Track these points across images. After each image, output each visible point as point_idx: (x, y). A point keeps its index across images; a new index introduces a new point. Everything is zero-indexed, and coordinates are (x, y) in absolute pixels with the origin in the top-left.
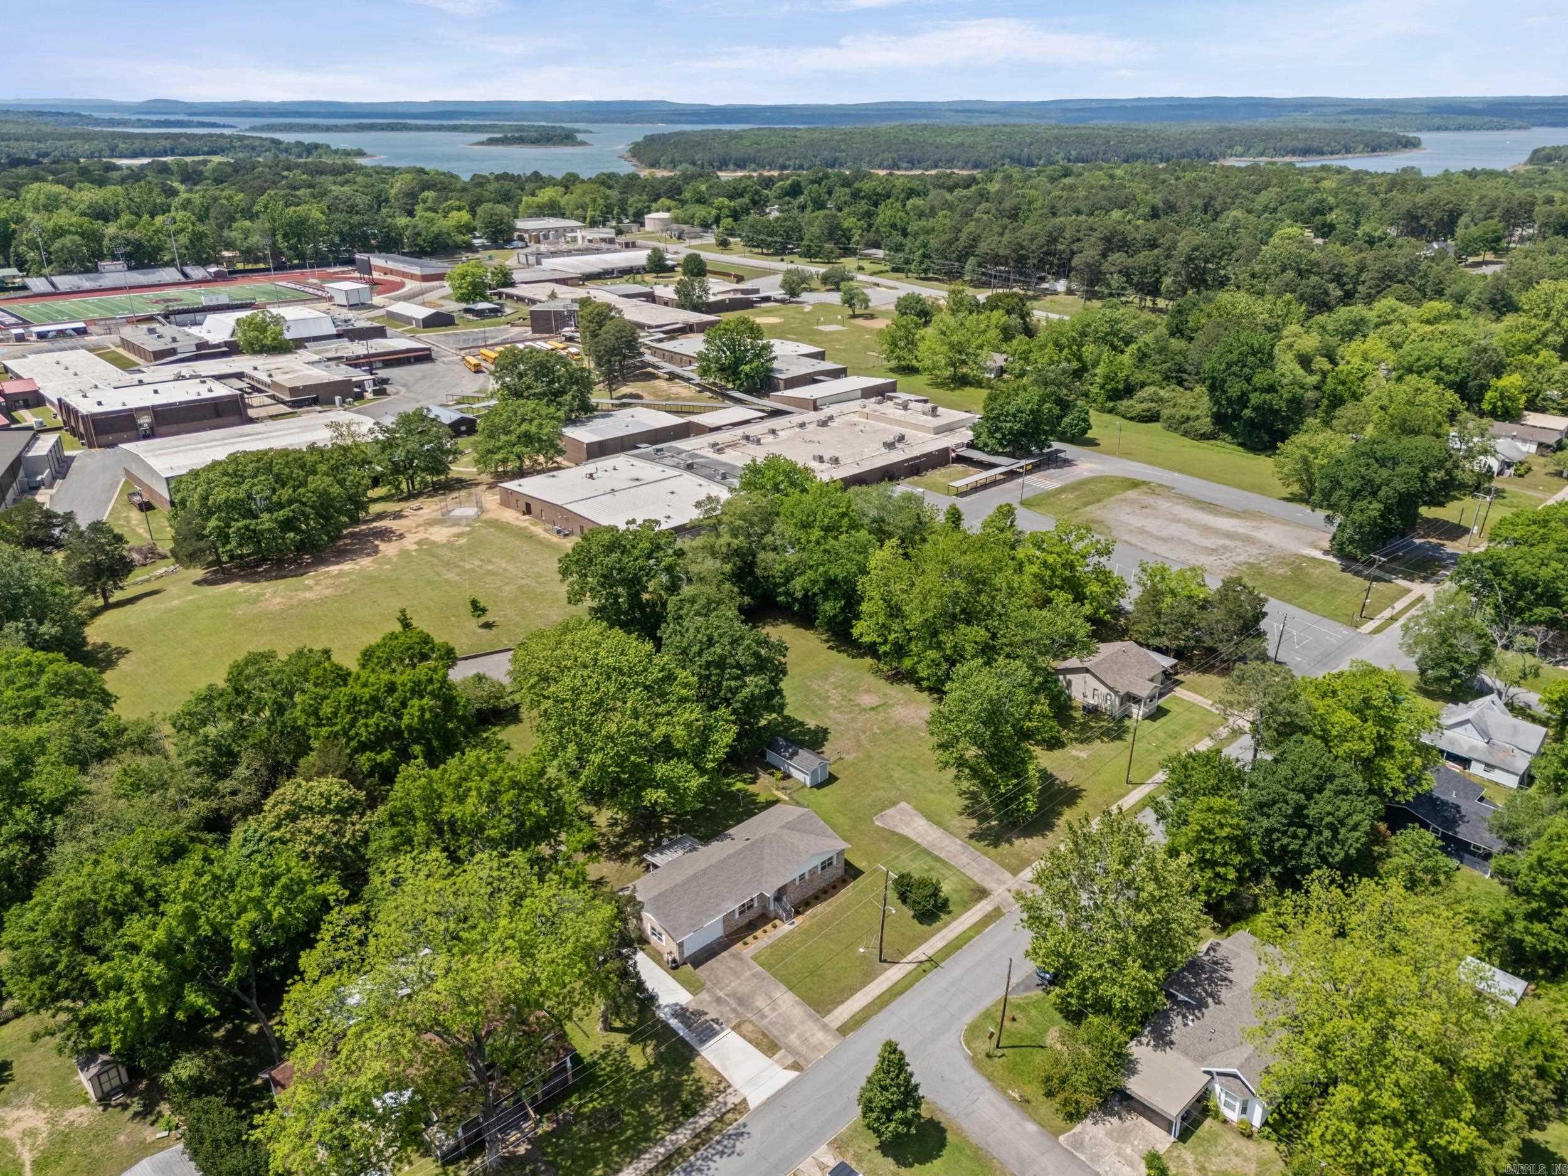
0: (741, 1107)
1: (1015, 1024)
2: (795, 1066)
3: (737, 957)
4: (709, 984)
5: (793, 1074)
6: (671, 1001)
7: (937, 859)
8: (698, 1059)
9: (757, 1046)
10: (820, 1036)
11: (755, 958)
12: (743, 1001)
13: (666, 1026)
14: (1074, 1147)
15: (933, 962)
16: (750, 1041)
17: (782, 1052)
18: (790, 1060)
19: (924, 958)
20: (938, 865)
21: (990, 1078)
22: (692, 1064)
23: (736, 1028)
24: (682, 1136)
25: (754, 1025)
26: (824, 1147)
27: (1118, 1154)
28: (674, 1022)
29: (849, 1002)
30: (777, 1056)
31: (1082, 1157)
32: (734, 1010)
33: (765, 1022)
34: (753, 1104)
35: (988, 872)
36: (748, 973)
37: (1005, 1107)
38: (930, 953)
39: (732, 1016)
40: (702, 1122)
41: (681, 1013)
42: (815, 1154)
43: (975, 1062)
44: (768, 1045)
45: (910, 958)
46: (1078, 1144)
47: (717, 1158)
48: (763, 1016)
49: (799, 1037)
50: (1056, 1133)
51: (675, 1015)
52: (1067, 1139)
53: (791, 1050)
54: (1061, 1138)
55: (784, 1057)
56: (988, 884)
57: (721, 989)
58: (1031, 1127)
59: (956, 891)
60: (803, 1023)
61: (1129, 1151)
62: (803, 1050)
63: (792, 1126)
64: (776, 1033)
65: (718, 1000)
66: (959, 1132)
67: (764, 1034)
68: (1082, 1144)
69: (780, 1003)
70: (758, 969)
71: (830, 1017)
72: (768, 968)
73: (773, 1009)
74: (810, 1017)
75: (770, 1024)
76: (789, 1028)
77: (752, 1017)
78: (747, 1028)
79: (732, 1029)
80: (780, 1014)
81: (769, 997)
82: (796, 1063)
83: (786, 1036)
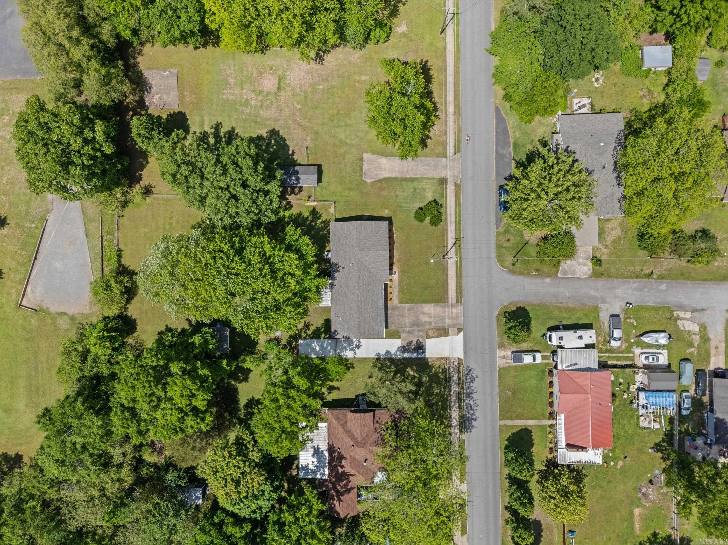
0: (460, 362)
1: (511, 242)
2: (459, 330)
3: (394, 309)
4: (400, 330)
5: (461, 334)
6: (396, 348)
7: (412, 180)
8: (429, 360)
9: (441, 336)
10: (454, 311)
11: (401, 302)
12: (417, 324)
13: (404, 359)
14: (565, 275)
15: (458, 239)
16: (437, 337)
17: (450, 330)
18: (456, 330)
19: (454, 240)
20: (415, 184)
21: (521, 274)
22: (430, 364)
23: (428, 337)
24: (455, 388)
25: (432, 329)
26: (498, 350)
27: (579, 265)
28: (406, 355)
29: (449, 287)
30: (450, 333)
31: (569, 276)
32: (419, 331)
33: (433, 324)
34: (462, 357)
35: (436, 166)
36: (406, 311)
37: (534, 281)
38: (453, 235)
39: (421, 334)
40: (455, 378)
41: (404, 349)
42: (498, 355)
43: (512, 272)
44: (443, 332)
45: (449, 245)
46: (565, 272)
47: (472, 384)
48: (430, 323)
49: (449, 319)
50: (556, 275)
51: (403, 352)
52: (561, 274)
53: (453, 326)
54: (559, 275)
55: (452, 331)
56: (443, 174)
57: (406, 327)
58: (548, 280)
59: (435, 192)
60: (444, 312)
61: (581, 260)
62: (455, 322)
63: (481, 353)
64: (441, 325)
65: (409, 332)
66: (530, 304)
67: (438, 330)
68: (566, 271)
69: (429, 312)
70: (407, 306)
71: (450, 300)
72: (411, 301)
73: (430, 317)
74: (444, 307)
75: (435, 323)
76: (443, 319)
77: (427, 327)
78: (430, 333)
79: (427, 338)
80: (434, 317)
81: (424, 313)
82: (458, 329)
83: (445, 323)
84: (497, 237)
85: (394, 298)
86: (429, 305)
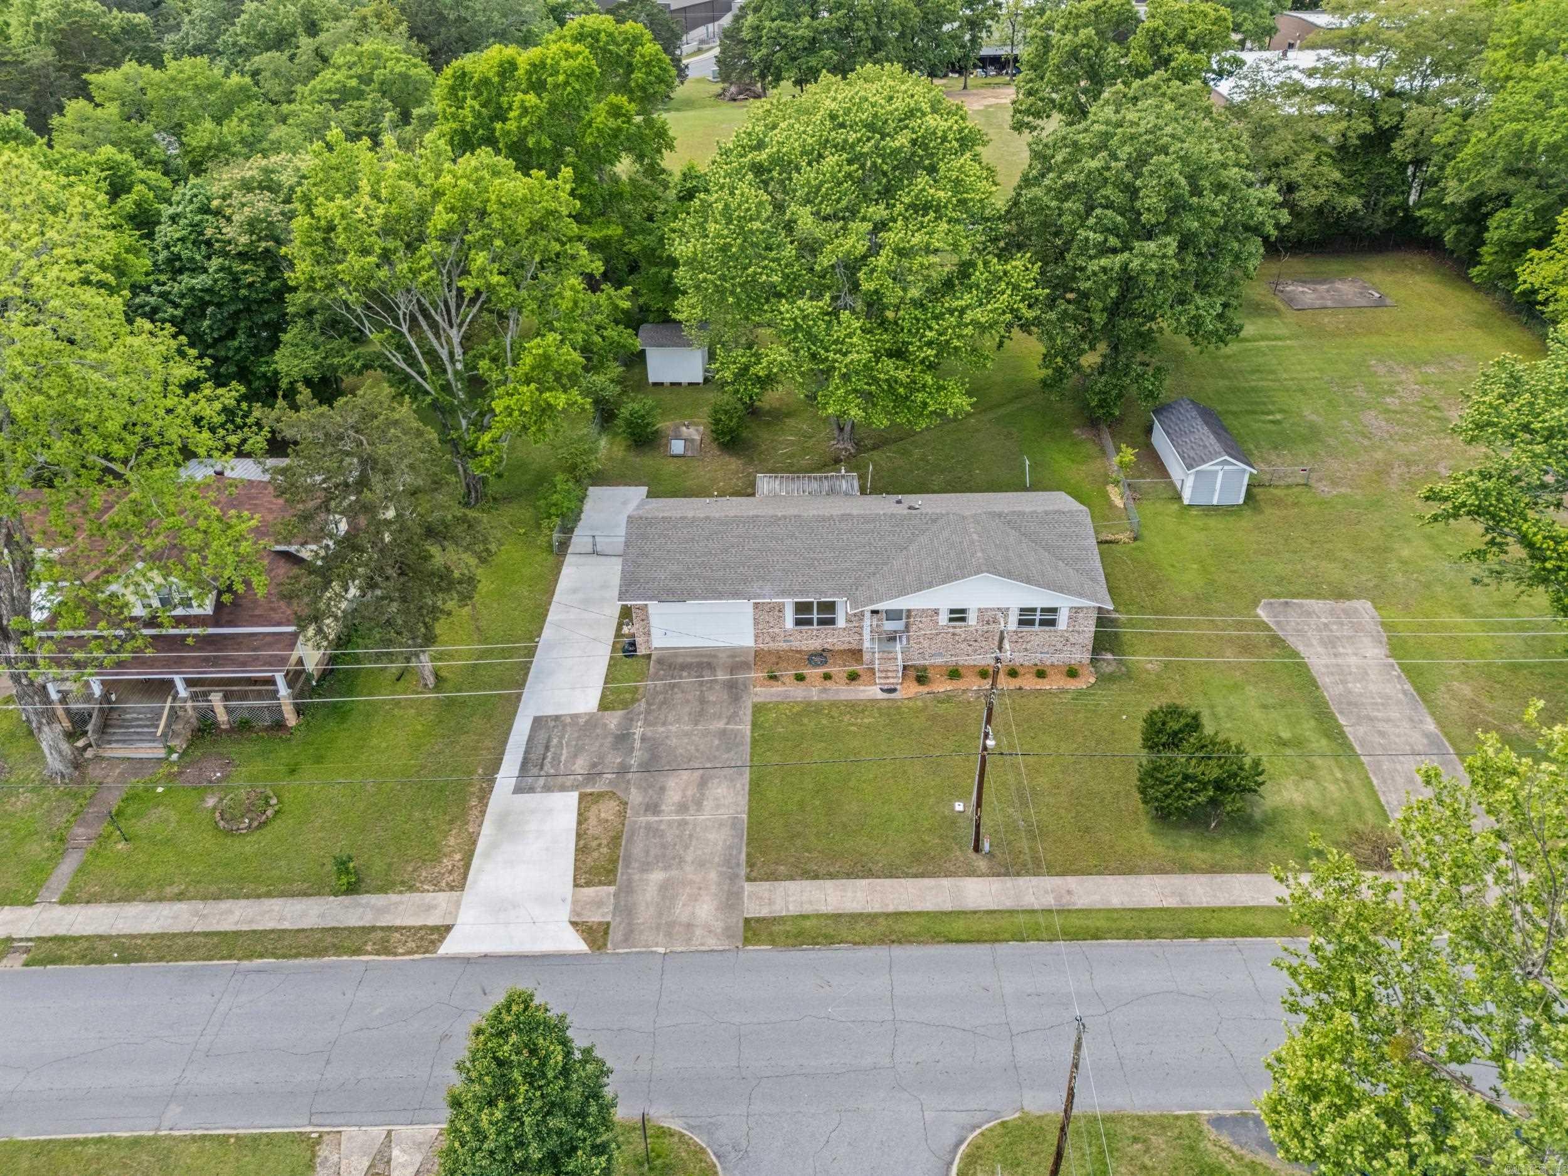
2: (596, 933)
4: (641, 706)
5: (575, 944)
9: (582, 849)
10: (705, 910)
11: (758, 709)
12: (657, 761)
16: (580, 837)
17: (606, 891)
18: (599, 917)
23: (588, 801)
25: (622, 814)
30: (589, 892)
32: (622, 769)
33: (646, 819)
36: (721, 725)
39: (608, 776)
42: (404, 1131)
44: (601, 863)
48: (653, 808)
49: (666, 886)
53: (625, 909)
55: (599, 902)
57: (649, 723)
60: (701, 864)
62: (645, 915)
64: (637, 850)
67: (615, 841)
69: (708, 804)
70: (746, 728)
71: (763, 888)
72: (761, 739)
73: (682, 808)
74: (728, 862)
75: (649, 827)
76: (668, 858)
77: (635, 797)
78: (607, 810)
79: (582, 797)
80: (683, 824)
81: (703, 783)
82: (606, 928)
83: (646, 868)
84: (1162, 1124)
85: (777, 689)
86: (743, 801)
